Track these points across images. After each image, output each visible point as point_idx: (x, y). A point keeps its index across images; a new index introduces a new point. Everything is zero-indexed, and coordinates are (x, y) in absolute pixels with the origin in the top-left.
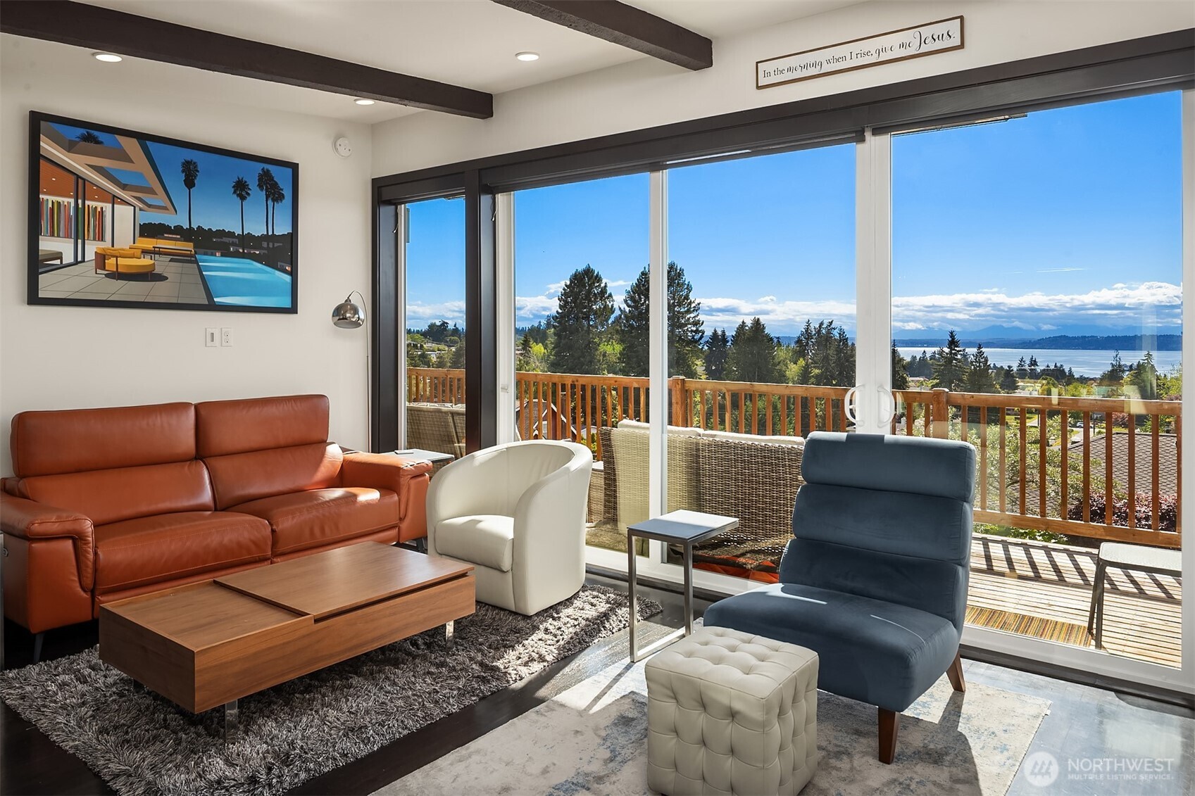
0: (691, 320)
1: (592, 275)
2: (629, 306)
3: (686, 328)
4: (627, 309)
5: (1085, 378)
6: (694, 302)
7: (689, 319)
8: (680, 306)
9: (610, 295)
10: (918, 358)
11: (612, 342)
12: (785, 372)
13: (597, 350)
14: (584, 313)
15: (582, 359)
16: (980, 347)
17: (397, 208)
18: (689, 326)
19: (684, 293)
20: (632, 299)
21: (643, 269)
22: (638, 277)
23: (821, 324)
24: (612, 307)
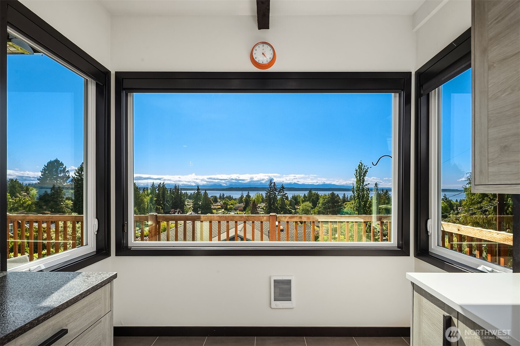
1: (59, 163)
2: (76, 175)
4: (76, 176)
9: (68, 171)
11: (69, 190)
14: (55, 178)
16: (206, 191)
20: (78, 173)
22: (81, 164)
24: (69, 175)
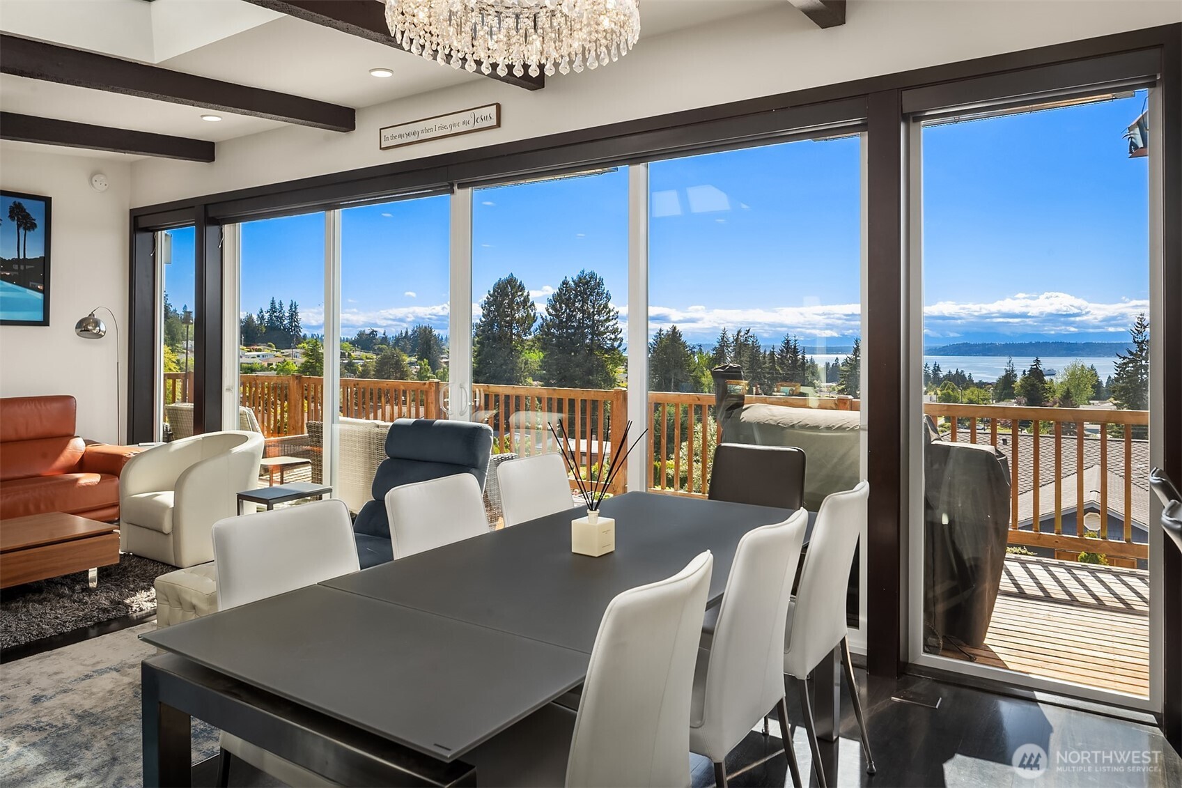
0: (610, 328)
1: (515, 285)
2: (550, 315)
3: (605, 336)
4: (549, 318)
5: (985, 383)
6: (612, 311)
7: (608, 327)
8: (599, 315)
9: (533, 304)
10: (831, 365)
11: (534, 350)
12: (700, 378)
13: (519, 358)
14: (506, 322)
15: (504, 367)
17: (154, 234)
18: (608, 334)
19: (603, 302)
20: (554, 308)
21: (564, 279)
22: (559, 286)
23: (739, 332)
24: (534, 315)
